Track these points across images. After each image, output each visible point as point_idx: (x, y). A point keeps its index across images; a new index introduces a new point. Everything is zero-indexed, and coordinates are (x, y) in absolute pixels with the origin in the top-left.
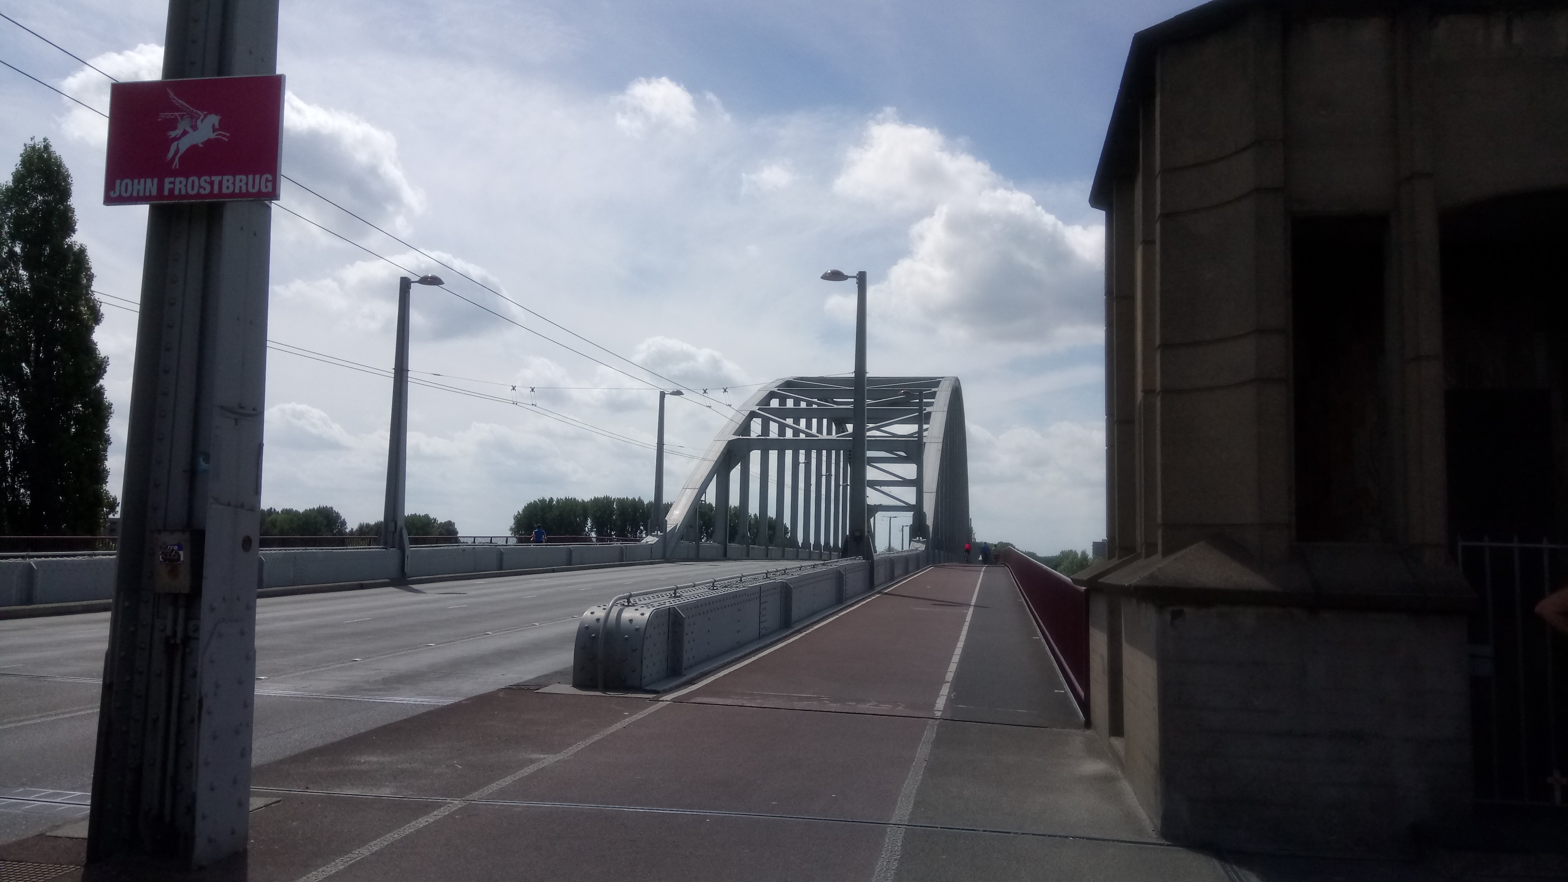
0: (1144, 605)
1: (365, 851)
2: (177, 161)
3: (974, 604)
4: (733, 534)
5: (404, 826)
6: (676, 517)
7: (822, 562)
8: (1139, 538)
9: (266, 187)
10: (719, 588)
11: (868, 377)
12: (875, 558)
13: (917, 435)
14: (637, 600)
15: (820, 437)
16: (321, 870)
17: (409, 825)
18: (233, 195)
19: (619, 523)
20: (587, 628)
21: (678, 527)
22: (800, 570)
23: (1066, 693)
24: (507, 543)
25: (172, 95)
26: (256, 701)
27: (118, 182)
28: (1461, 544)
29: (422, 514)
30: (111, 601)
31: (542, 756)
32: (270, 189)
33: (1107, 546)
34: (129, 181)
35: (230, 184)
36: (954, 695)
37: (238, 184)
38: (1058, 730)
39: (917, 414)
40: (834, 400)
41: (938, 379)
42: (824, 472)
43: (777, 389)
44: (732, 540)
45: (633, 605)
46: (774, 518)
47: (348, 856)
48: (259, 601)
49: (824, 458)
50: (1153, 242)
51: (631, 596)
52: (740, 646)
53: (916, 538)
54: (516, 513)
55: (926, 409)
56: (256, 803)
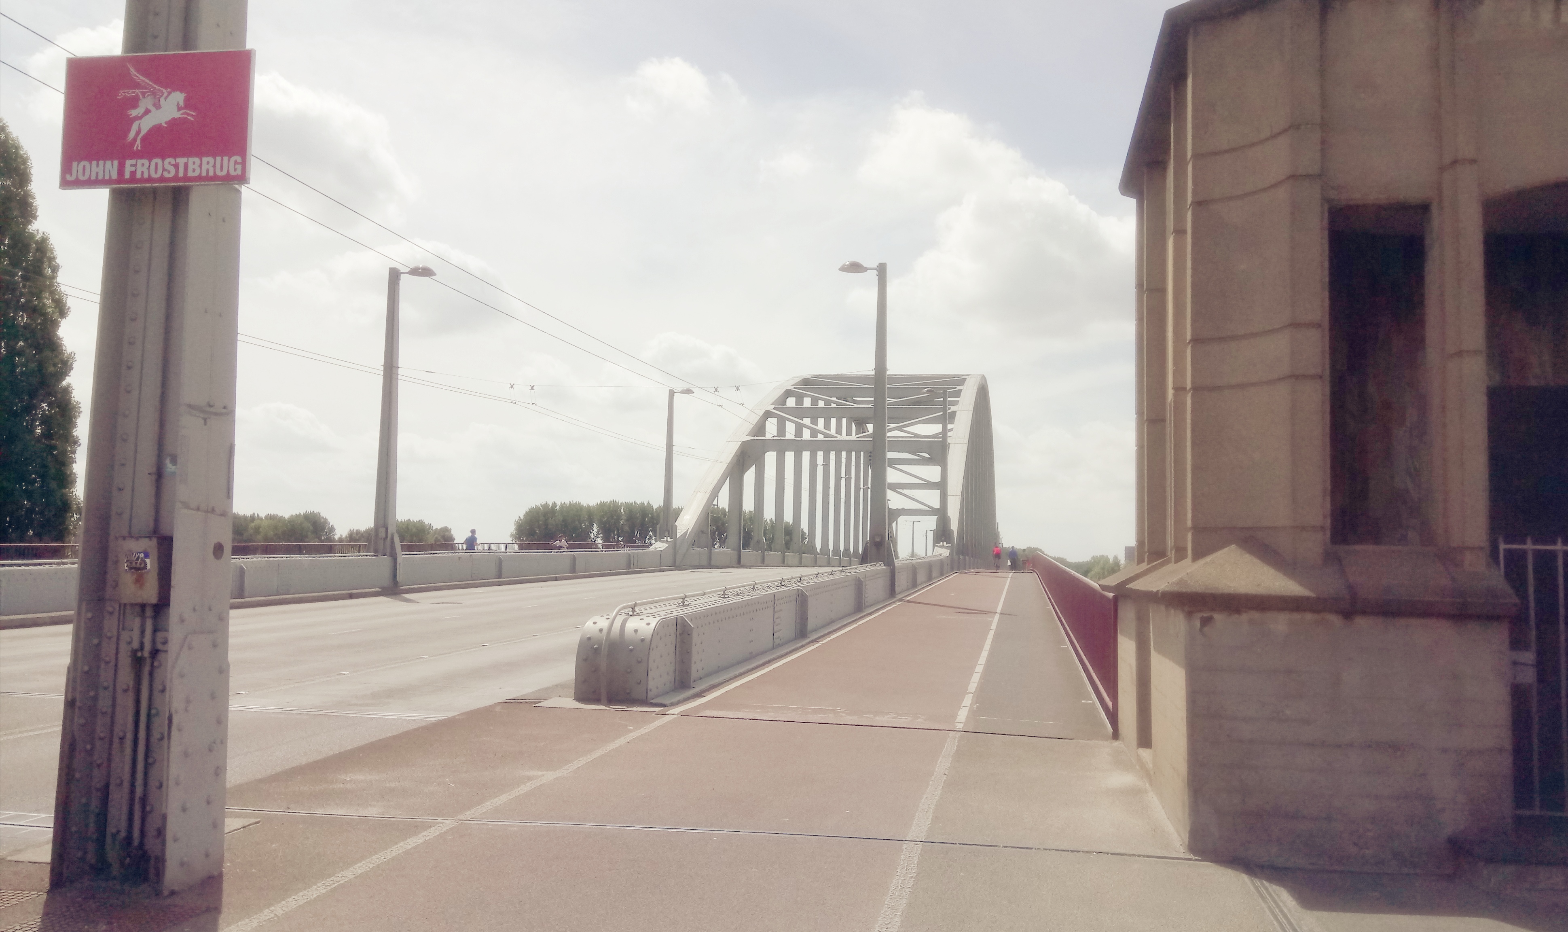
0: (1173, 611)
1: (348, 874)
2: (138, 142)
3: (999, 612)
4: (747, 540)
5: (391, 847)
6: (686, 523)
7: (841, 569)
8: (1170, 542)
9: (235, 170)
10: (730, 596)
11: (888, 375)
12: (896, 565)
13: (941, 436)
14: (643, 609)
15: (839, 438)
16: (301, 894)
17: (397, 846)
18: (199, 178)
19: (627, 528)
20: (589, 638)
21: (689, 532)
22: (817, 576)
23: (1094, 704)
24: (506, 549)
25: (133, 71)
26: (231, 716)
27: (75, 164)
28: (1502, 547)
29: (416, 519)
30: (72, 612)
31: (540, 773)
32: (239, 172)
33: (1136, 550)
34: (87, 163)
35: (196, 167)
36: (977, 707)
37: (205, 167)
38: (1084, 741)
39: (942, 413)
40: (854, 398)
41: (963, 377)
42: (843, 474)
43: (794, 387)
44: (746, 545)
45: (638, 615)
46: (791, 523)
47: (331, 879)
48: (233, 613)
49: (844, 460)
50: (1184, 232)
51: (636, 605)
52: (751, 657)
53: (940, 543)
54: (517, 519)
55: (950, 408)
56: (231, 824)
